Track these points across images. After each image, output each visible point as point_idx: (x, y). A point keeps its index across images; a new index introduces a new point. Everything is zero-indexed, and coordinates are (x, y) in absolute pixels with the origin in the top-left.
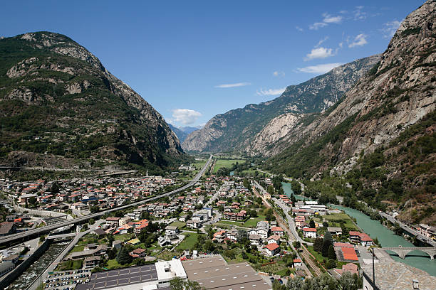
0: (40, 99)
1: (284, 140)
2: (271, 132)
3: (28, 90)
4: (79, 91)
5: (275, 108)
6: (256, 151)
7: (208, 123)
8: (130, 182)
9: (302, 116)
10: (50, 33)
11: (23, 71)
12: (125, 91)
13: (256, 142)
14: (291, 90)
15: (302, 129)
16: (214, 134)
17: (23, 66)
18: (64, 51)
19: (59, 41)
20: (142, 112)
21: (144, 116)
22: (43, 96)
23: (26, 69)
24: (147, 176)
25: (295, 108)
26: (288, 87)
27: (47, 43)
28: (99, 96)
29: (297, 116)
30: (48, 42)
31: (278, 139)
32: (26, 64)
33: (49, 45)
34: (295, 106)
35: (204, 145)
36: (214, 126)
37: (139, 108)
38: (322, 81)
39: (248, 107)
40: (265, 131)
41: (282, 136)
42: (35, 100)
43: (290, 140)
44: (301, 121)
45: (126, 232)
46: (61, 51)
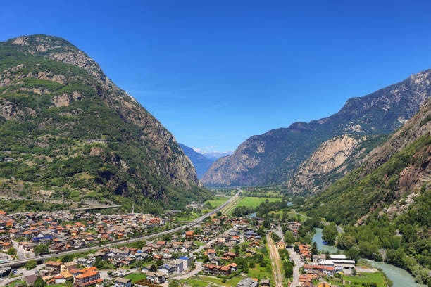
0: (21, 113)
1: (339, 171)
2: (321, 160)
3: (8, 102)
4: (67, 104)
5: (332, 127)
6: (300, 186)
7: (240, 147)
8: (108, 219)
9: (365, 139)
10: (46, 36)
11: (7, 81)
12: (126, 103)
13: (301, 174)
14: (353, 104)
15: (362, 157)
16: (248, 163)
17: (9, 74)
18: (59, 57)
19: (55, 45)
20: (145, 131)
21: (146, 135)
22: (24, 110)
23: (11, 79)
24: (133, 213)
25: (358, 128)
26: (349, 100)
27: (42, 49)
28: (89, 110)
29: (357, 138)
30: (42, 47)
31: (329, 171)
32: (11, 73)
33: (43, 50)
34: (358, 126)
35: (233, 177)
36: (247, 151)
37: (142, 124)
38: (396, 91)
39: (294, 126)
40: (313, 158)
41: (336, 166)
42: (15, 114)
43: (346, 172)
44: (363, 144)
45: (63, 281)
46: (56, 56)
